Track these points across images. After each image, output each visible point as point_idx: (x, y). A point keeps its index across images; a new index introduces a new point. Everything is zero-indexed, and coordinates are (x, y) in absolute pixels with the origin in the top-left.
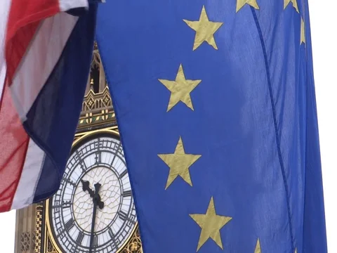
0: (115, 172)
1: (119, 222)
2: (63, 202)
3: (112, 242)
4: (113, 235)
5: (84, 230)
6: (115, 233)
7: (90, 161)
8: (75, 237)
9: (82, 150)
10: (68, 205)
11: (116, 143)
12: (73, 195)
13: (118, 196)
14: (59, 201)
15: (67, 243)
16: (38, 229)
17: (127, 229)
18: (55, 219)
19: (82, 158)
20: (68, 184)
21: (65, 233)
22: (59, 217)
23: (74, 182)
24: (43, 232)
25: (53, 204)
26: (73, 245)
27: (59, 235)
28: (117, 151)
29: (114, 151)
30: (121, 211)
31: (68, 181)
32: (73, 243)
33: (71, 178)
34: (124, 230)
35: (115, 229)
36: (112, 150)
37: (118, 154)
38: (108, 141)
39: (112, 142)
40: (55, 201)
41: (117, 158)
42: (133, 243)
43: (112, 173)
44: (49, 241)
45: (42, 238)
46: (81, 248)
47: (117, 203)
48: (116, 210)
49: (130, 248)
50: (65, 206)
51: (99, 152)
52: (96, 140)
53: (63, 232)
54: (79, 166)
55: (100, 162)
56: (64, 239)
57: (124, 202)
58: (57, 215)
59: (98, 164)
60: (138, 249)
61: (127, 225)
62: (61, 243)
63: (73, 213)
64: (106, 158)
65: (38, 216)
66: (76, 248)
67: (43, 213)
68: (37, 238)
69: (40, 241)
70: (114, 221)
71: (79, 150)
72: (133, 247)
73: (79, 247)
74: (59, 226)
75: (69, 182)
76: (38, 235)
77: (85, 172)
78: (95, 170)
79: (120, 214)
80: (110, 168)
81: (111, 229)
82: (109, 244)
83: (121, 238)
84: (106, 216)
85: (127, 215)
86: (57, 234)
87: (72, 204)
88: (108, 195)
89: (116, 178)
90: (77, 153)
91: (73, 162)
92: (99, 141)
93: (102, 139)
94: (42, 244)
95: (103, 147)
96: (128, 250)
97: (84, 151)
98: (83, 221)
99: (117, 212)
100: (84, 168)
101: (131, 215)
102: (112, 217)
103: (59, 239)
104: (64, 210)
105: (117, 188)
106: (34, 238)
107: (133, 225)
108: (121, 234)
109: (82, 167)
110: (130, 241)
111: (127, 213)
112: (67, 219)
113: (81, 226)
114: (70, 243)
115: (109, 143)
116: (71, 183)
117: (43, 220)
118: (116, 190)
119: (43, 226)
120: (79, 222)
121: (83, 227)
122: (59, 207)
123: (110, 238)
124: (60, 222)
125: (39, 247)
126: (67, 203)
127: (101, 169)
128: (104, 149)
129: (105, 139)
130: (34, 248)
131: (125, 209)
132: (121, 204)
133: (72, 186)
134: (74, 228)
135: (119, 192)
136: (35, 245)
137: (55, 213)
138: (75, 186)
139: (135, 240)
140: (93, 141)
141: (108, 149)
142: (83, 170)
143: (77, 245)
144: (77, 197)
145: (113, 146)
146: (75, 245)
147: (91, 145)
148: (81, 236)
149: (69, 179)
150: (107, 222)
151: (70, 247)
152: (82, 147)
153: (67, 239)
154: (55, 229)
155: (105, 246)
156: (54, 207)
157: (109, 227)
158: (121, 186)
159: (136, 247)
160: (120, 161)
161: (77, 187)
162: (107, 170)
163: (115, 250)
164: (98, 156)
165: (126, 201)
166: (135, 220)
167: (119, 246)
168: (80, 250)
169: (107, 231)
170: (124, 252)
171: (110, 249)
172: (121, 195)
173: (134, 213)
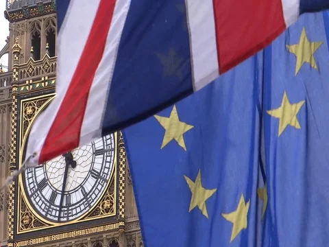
1: (92, 181)
3: (84, 200)
4: (86, 193)
5: (57, 190)
6: (87, 191)
8: (48, 197)
13: (89, 155)
15: (40, 203)
16: (11, 189)
17: (100, 187)
18: (28, 179)
21: (38, 192)
22: (32, 177)
24: (15, 192)
26: (46, 205)
27: (32, 195)
30: (93, 170)
32: (46, 202)
34: (97, 188)
35: (88, 187)
42: (105, 201)
44: (22, 200)
45: (15, 198)
46: (55, 208)
47: (89, 162)
48: (88, 169)
49: (103, 206)
53: (36, 191)
56: (38, 199)
57: (96, 160)
58: (30, 175)
60: (111, 206)
61: (99, 183)
62: (34, 202)
63: (45, 172)
66: (50, 207)
68: (11, 198)
69: (13, 201)
70: (86, 179)
72: (105, 205)
73: (52, 207)
74: (32, 186)
76: (11, 195)
79: (92, 172)
81: (83, 188)
82: (82, 202)
83: (93, 196)
84: (78, 174)
85: (99, 174)
86: (30, 194)
88: (80, 154)
94: (15, 205)
96: (101, 207)
98: (56, 181)
99: (90, 171)
101: (103, 173)
102: (84, 175)
103: (32, 199)
104: (36, 170)
105: (89, 147)
106: (8, 199)
107: (105, 183)
108: (94, 193)
110: (103, 199)
111: (99, 171)
112: (39, 179)
113: (54, 186)
114: (43, 202)
117: (16, 180)
118: (88, 149)
119: (16, 186)
120: (52, 181)
121: (56, 186)
122: (32, 167)
123: (83, 197)
124: (33, 182)
125: (13, 207)
130: (8, 209)
131: (97, 167)
132: (93, 163)
134: (47, 187)
135: (91, 151)
136: (8, 205)
137: (28, 173)
139: (108, 198)
143: (51, 204)
146: (48, 204)
148: (54, 195)
150: (80, 181)
151: (43, 206)
153: (40, 199)
154: (29, 189)
155: (78, 205)
156: (27, 168)
157: (81, 186)
158: (93, 145)
159: (109, 205)
163: (88, 209)
165: (99, 159)
166: (107, 179)
167: (92, 205)
168: (53, 209)
169: (80, 190)
170: (97, 210)
171: (82, 207)
172: (94, 153)
173: (106, 171)
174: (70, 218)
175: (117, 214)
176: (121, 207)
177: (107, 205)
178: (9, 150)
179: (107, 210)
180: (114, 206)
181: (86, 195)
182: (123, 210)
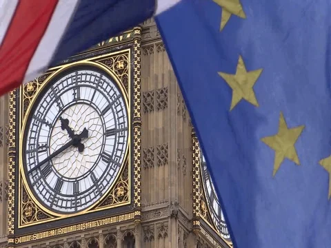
0: (96, 109)
1: (102, 165)
2: (38, 145)
3: (95, 187)
4: (96, 179)
5: (63, 176)
6: (98, 177)
7: (67, 98)
8: (53, 185)
9: (57, 86)
10: (44, 149)
11: (96, 76)
12: (50, 137)
13: (99, 136)
14: (34, 144)
15: (44, 192)
16: (11, 177)
17: (112, 172)
18: (30, 165)
19: (58, 95)
20: (44, 125)
21: (42, 180)
22: (34, 163)
23: (50, 122)
24: (16, 181)
25: (27, 149)
26: (51, 194)
27: (35, 183)
28: (98, 85)
29: (95, 86)
30: (104, 153)
31: (43, 121)
32: (51, 191)
33: (46, 118)
34: (108, 173)
35: (98, 173)
36: (92, 84)
37: (99, 88)
38: (87, 74)
39: (91, 75)
40: (30, 145)
41: (97, 93)
42: (118, 188)
43: (93, 110)
44: (24, 190)
45: (15, 188)
46: (61, 197)
47: (99, 144)
48: (98, 151)
49: (115, 194)
50: (40, 150)
51: (78, 87)
52: (74, 74)
53: (40, 179)
54: (55, 104)
55: (79, 99)
56: (41, 188)
57: (107, 142)
58: (32, 161)
59: (77, 101)
60: (125, 194)
61: (111, 168)
62: (37, 191)
64: (86, 93)
65: (11, 163)
66: (55, 197)
67: (16, 159)
68: (10, 187)
69: (13, 191)
70: (96, 164)
71: (55, 86)
72: (119, 193)
73: (58, 196)
74: (34, 173)
75: (45, 123)
76: (11, 184)
77: (62, 110)
78: (73, 108)
79: (102, 155)
80: (91, 104)
81: (93, 173)
82: (92, 190)
83: (105, 183)
84: (87, 158)
85: (111, 157)
86: (32, 181)
87: (49, 147)
89: (97, 116)
90: (53, 89)
91: (48, 99)
92: (77, 75)
93: (80, 72)
94: (16, 195)
95: (81, 82)
96: (113, 196)
97: (61, 87)
98: (61, 166)
99: (100, 154)
100: (61, 106)
101: (116, 156)
102: (94, 159)
103: (35, 188)
104: (39, 154)
105: (99, 127)
106: (7, 188)
107: (118, 168)
108: (105, 179)
109: (58, 105)
110: (116, 186)
111: (111, 154)
113: (60, 172)
114: (48, 191)
115: (88, 77)
116: (47, 124)
117: (16, 166)
118: (98, 130)
119: (16, 173)
120: (56, 167)
121: (62, 172)
122: (34, 151)
123: (92, 184)
125: (13, 198)
126: (43, 147)
127: (80, 106)
128: (83, 83)
129: (84, 72)
130: (7, 199)
131: (109, 149)
132: (103, 144)
133: (48, 127)
134: (52, 174)
135: (101, 131)
136: (7, 196)
137: (29, 158)
138: (52, 127)
139: (121, 185)
140: (70, 75)
141: (87, 83)
142: (60, 108)
143: (56, 193)
144: (54, 139)
145: (92, 80)
146: (53, 193)
147: (68, 80)
148: (60, 182)
149: (44, 119)
150: (89, 166)
151: (47, 196)
152: (58, 82)
153: (44, 188)
154: (31, 177)
155: (87, 193)
156: (29, 152)
157: (91, 171)
158: (103, 124)
159: (123, 193)
160: (101, 96)
161: (53, 127)
162: (87, 106)
163: (98, 197)
164: (76, 91)
165: (110, 141)
166: (121, 162)
167: (103, 192)
168: (59, 199)
169: (89, 176)
170: (109, 199)
171: (92, 196)
172: (104, 134)
173: (119, 153)
174: (79, 209)
175: (132, 202)
176: (136, 194)
177: (120, 192)
178: (8, 133)
179: (121, 199)
180: (129, 194)
181: (96, 181)
182: (139, 198)
